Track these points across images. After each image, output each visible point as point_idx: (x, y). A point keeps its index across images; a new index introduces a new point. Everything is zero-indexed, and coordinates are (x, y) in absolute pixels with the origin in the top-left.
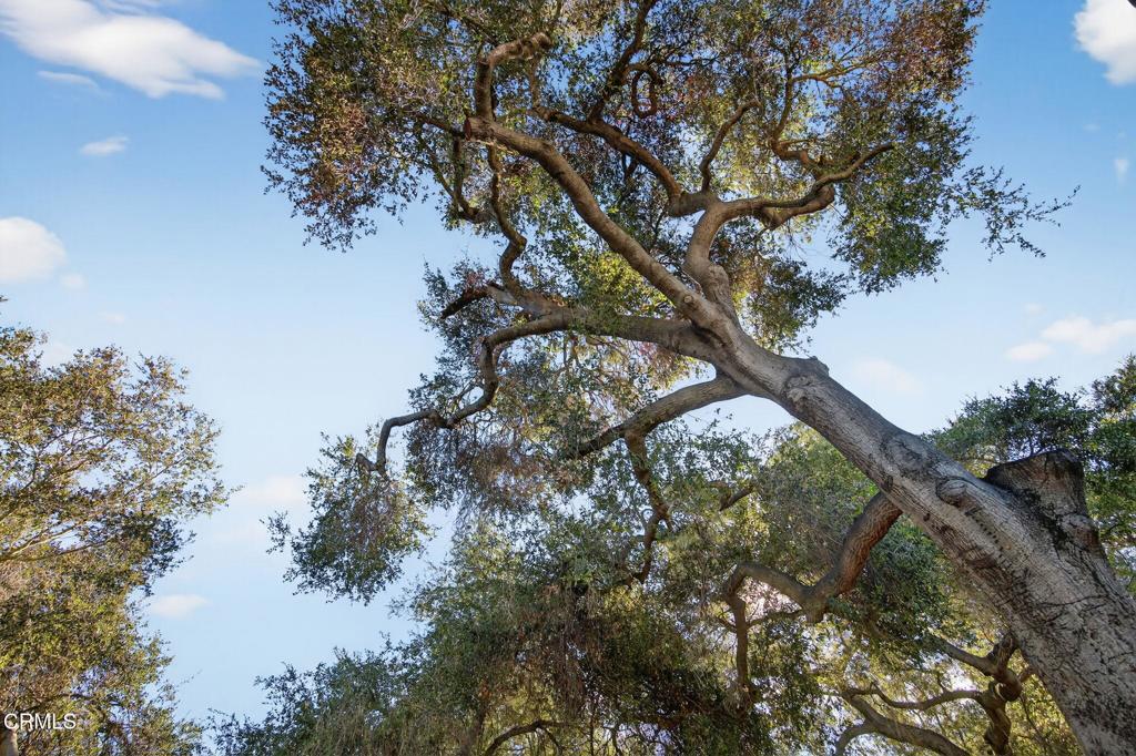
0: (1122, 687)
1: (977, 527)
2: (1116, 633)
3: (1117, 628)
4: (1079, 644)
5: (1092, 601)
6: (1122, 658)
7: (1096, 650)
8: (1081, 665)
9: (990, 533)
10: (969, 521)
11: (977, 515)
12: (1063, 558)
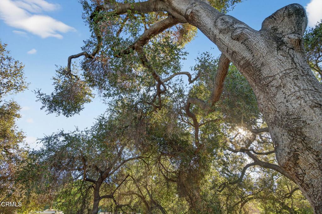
0: (290, 106)
1: (245, 47)
2: (295, 83)
3: (296, 81)
4: (277, 92)
5: (288, 71)
6: (294, 94)
7: (284, 93)
8: (275, 101)
9: (250, 50)
10: (242, 46)
11: (246, 43)
12: (279, 54)
